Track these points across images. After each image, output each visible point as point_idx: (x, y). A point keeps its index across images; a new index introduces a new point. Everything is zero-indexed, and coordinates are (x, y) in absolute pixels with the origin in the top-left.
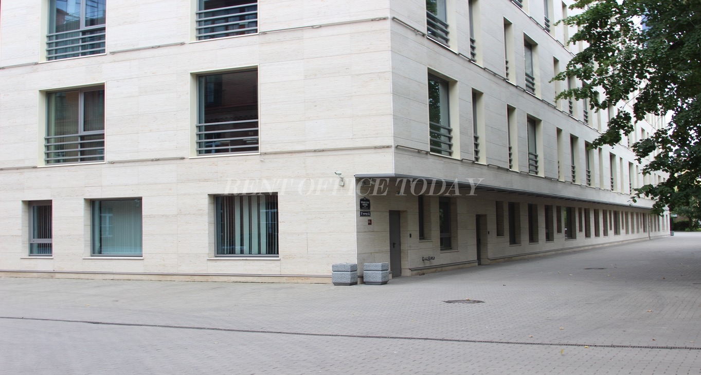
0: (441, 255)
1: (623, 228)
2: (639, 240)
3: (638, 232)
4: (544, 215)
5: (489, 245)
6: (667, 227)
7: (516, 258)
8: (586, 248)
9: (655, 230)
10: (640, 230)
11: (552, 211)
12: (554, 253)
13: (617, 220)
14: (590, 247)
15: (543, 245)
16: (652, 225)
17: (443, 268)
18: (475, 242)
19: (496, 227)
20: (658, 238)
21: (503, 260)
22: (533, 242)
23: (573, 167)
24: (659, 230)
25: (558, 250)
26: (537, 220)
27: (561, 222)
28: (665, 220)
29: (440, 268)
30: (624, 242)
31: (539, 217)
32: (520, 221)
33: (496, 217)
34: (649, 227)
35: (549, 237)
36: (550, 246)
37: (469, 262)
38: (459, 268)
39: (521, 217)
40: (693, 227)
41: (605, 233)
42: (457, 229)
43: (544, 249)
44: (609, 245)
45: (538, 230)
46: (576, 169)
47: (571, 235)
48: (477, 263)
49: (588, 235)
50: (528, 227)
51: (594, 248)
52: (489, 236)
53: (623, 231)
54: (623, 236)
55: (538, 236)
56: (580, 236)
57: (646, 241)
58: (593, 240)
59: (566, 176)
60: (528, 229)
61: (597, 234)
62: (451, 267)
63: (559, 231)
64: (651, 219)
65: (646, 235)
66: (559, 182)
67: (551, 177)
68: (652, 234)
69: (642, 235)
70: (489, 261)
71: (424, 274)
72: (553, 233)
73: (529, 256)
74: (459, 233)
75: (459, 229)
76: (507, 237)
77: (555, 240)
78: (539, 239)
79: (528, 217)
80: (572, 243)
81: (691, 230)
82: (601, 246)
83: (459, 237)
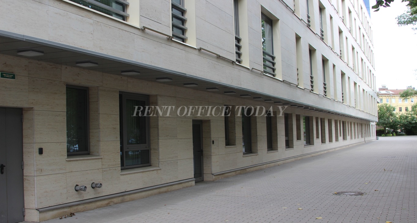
0: (122, 177)
1: (349, 135)
2: (359, 144)
3: (358, 137)
4: (284, 122)
5: (213, 157)
6: (374, 133)
7: (252, 169)
8: (322, 153)
9: (368, 136)
10: (359, 136)
11: (292, 119)
12: (293, 159)
13: (344, 129)
14: (326, 152)
15: (282, 152)
16: (366, 133)
17: (126, 197)
18: (190, 154)
19: (224, 136)
20: (370, 142)
21: (234, 173)
22: (272, 150)
23: (312, 78)
24: (370, 136)
25: (298, 156)
26: (276, 127)
27: (300, 130)
28: (373, 129)
29: (120, 198)
30: (350, 146)
31: (278, 124)
32: (256, 129)
33: (224, 124)
34: (364, 133)
35: (289, 144)
36: (290, 153)
37: (180, 182)
38: (160, 193)
39: (258, 123)
40: (387, 133)
41: (337, 140)
42: (158, 139)
43: (283, 157)
44: (339, 149)
45: (277, 137)
46: (314, 80)
47: (309, 141)
48: (194, 182)
49: (323, 141)
50: (266, 135)
51: (328, 153)
52: (213, 146)
53: (348, 137)
54: (349, 141)
55: (277, 143)
56: (317, 141)
57: (363, 144)
58: (328, 146)
59: (305, 83)
60: (266, 137)
61: (331, 140)
62: (143, 194)
63: (299, 138)
64: (366, 128)
65: (363, 140)
66: (298, 89)
67: (290, 82)
68: (367, 139)
69: (361, 140)
70: (214, 177)
71: (72, 214)
72: (292, 140)
73: (268, 165)
74: (160, 144)
75: (160, 138)
76: (240, 147)
77: (294, 147)
78: (279, 146)
79: (266, 124)
80: (310, 149)
81: (386, 136)
82: (333, 150)
83: (160, 150)
